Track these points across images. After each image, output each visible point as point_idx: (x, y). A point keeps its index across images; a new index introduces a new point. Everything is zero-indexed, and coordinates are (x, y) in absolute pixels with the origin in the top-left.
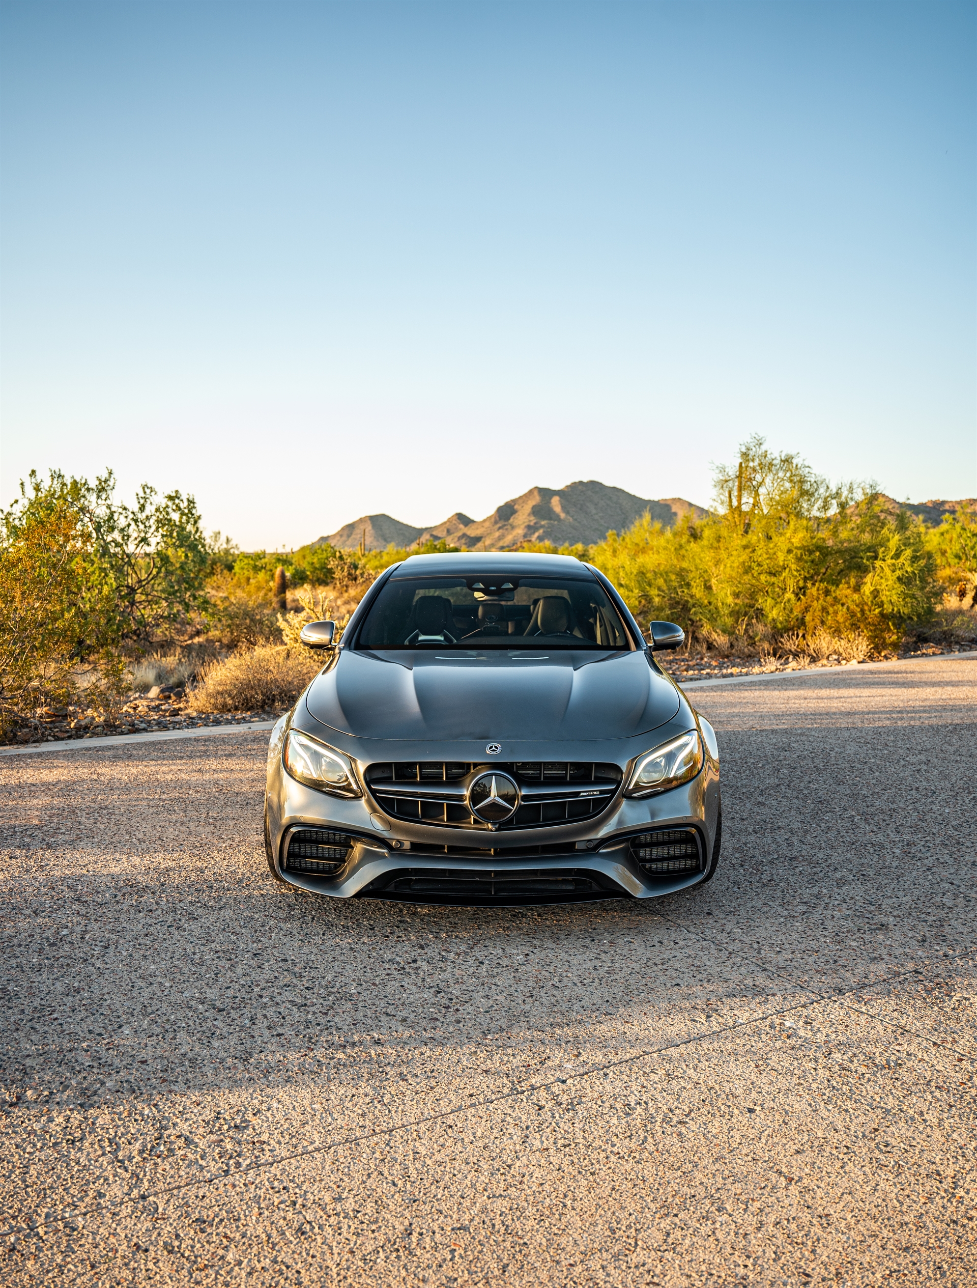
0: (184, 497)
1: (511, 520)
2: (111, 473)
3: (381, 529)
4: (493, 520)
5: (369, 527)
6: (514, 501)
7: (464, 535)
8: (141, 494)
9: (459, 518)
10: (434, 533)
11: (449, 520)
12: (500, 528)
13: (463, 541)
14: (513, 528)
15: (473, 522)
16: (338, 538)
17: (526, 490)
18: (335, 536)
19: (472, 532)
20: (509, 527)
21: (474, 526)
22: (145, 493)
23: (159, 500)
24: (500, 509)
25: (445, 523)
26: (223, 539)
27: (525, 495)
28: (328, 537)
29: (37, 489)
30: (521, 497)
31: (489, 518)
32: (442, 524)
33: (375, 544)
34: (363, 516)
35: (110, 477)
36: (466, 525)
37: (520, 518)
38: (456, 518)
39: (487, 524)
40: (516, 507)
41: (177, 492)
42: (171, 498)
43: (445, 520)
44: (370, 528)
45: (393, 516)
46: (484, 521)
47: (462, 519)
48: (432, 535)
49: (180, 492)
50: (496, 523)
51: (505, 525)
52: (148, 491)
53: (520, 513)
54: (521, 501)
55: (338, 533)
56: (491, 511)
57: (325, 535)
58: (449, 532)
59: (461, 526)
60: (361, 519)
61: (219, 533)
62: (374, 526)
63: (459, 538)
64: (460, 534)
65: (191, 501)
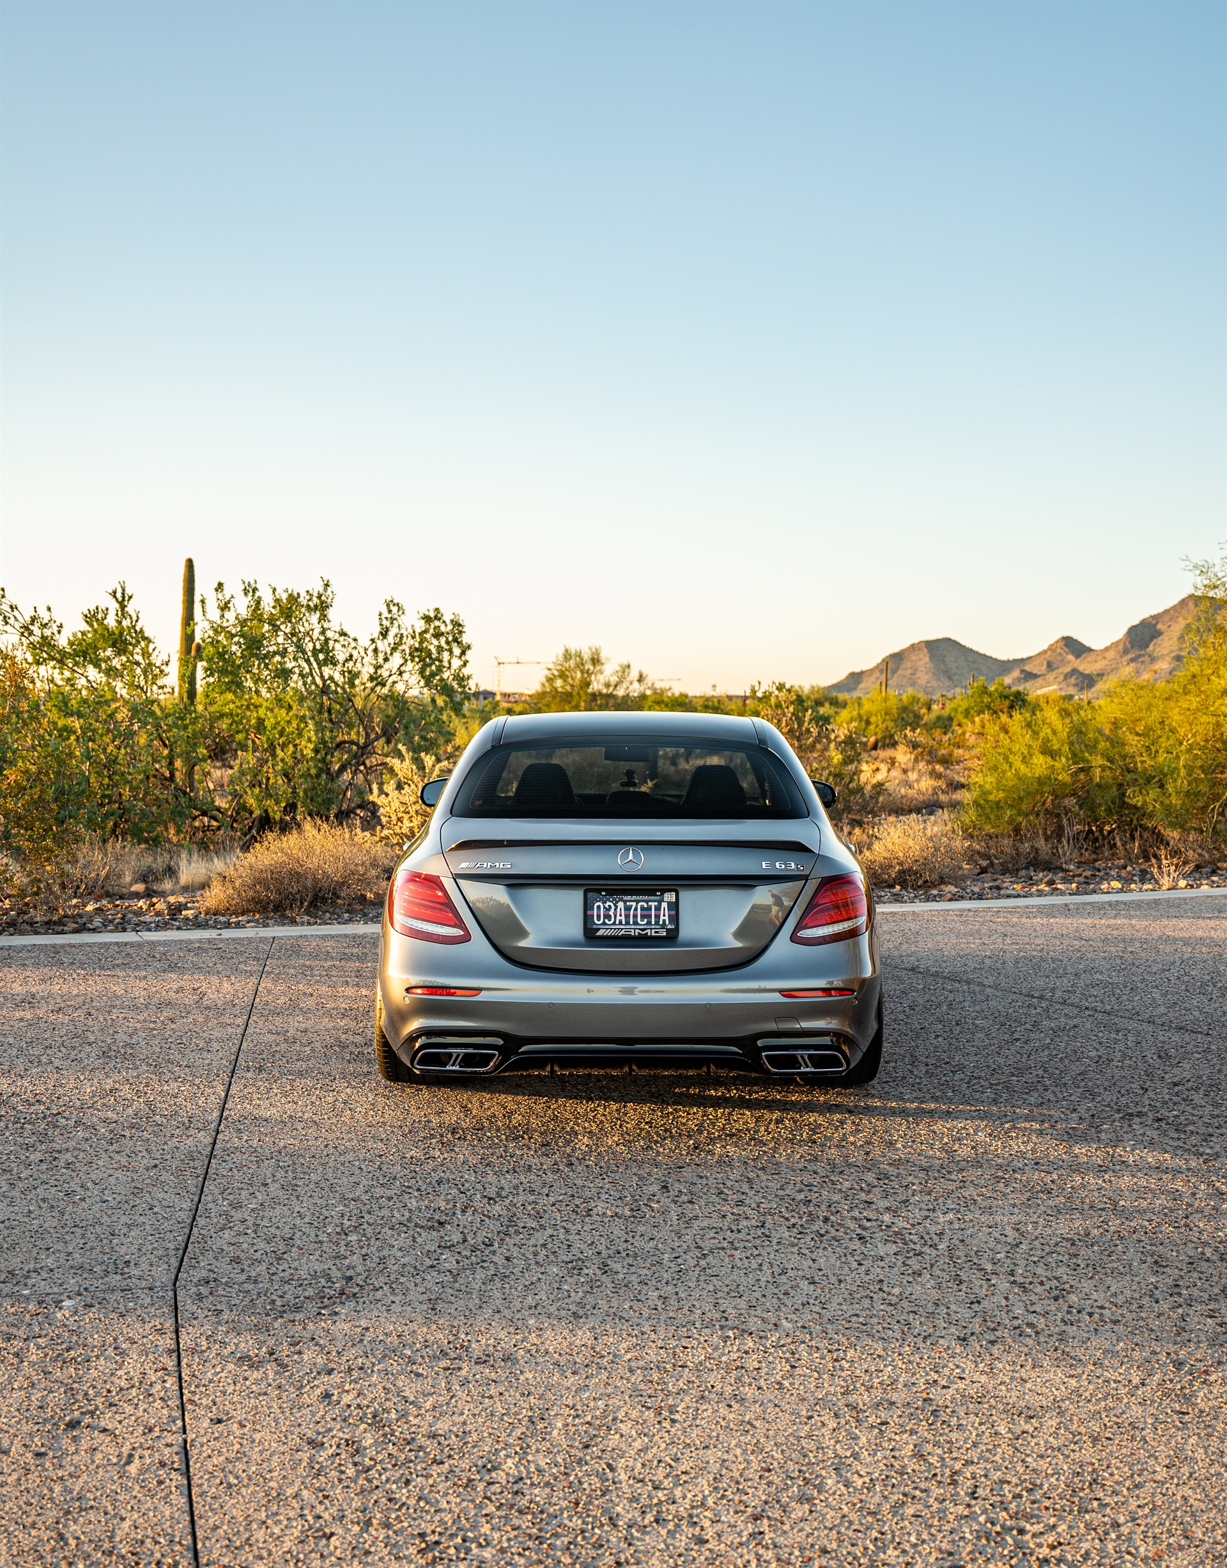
0: (447, 618)
1: (1151, 647)
2: (327, 585)
3: (944, 662)
4: (1121, 647)
5: (923, 660)
6: (1156, 618)
7: (1074, 671)
8: (386, 614)
9: (1066, 645)
10: (1027, 668)
11: (1051, 648)
12: (1132, 660)
13: (1073, 680)
14: (1153, 659)
15: (1089, 650)
16: (877, 674)
17: (1175, 601)
18: (872, 671)
19: (1086, 666)
20: (1146, 658)
21: (1090, 657)
22: (390, 611)
23: (411, 622)
24: (1132, 630)
25: (1045, 652)
26: (634, 675)
27: (1174, 608)
28: (862, 673)
29: (225, 607)
30: (1166, 612)
31: (1115, 645)
32: (1039, 654)
33: (934, 684)
34: (916, 641)
35: (326, 589)
36: (1077, 656)
37: (1166, 644)
38: (1061, 644)
39: (1111, 654)
40: (1159, 626)
41: (437, 610)
42: (427, 619)
43: (1045, 647)
44: (927, 659)
45: (963, 643)
46: (1107, 649)
47: (1072, 645)
48: (1022, 671)
49: (442, 611)
50: (1126, 652)
51: (1140, 656)
52: (394, 609)
53: (1164, 637)
54: (1166, 618)
55: (877, 667)
56: (1119, 633)
57: (858, 670)
58: (1050, 666)
59: (1071, 657)
60: (913, 645)
61: (629, 666)
62: (932, 657)
63: (1067, 676)
64: (1068, 669)
65: (457, 624)
